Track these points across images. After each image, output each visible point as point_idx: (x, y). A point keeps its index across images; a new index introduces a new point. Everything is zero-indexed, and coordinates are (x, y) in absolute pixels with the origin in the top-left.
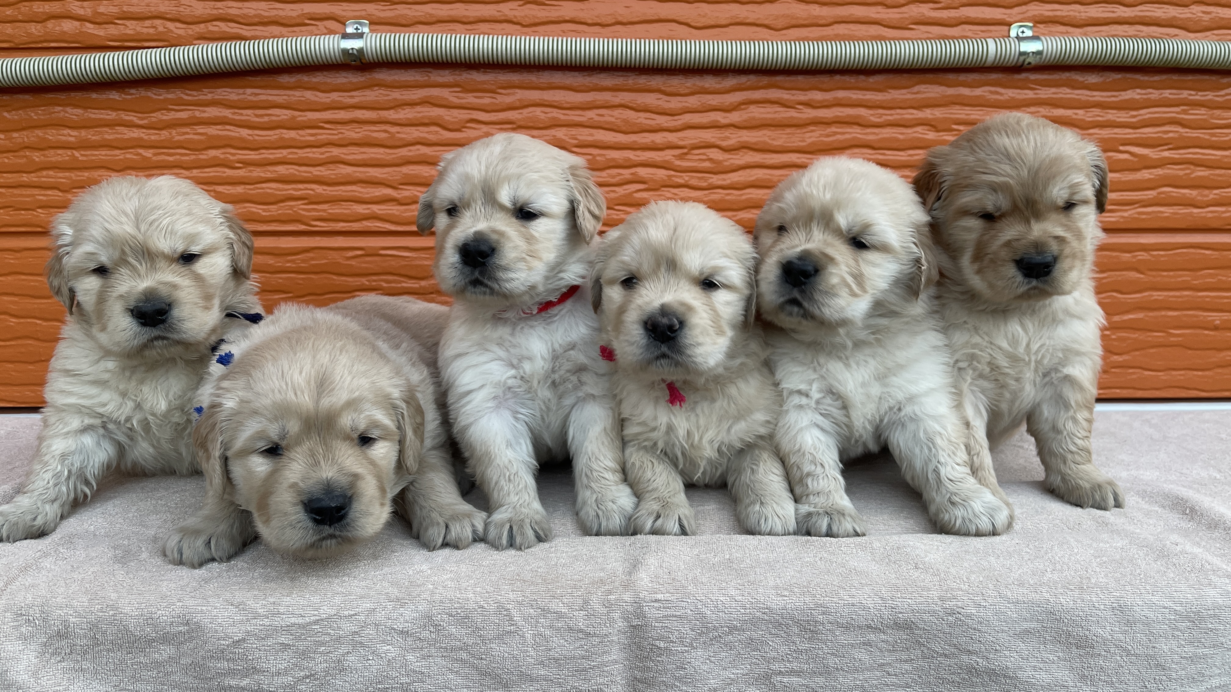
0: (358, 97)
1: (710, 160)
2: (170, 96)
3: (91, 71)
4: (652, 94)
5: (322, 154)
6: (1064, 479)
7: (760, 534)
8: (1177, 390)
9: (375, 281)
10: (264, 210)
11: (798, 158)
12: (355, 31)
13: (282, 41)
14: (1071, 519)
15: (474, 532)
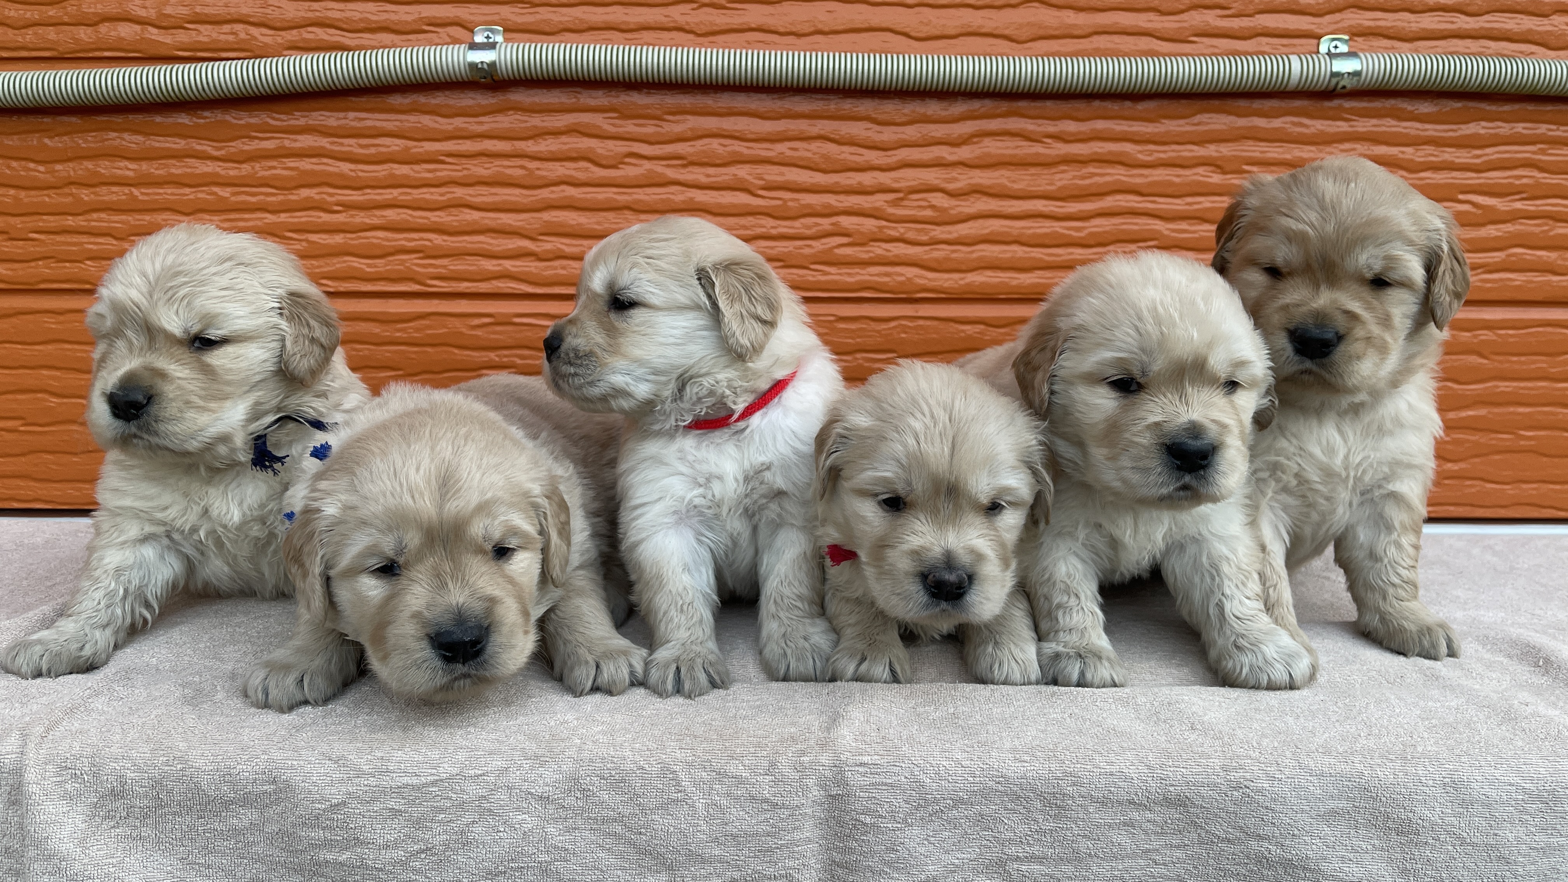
0: (488, 123)
1: (933, 207)
2: (253, 121)
3: (154, 88)
4: (859, 123)
5: (442, 195)
6: (1383, 619)
7: (993, 683)
8: (1528, 508)
9: (506, 356)
10: (369, 266)
11: (1045, 206)
12: (485, 40)
13: (394, 52)
14: (1391, 670)
15: (632, 673)
